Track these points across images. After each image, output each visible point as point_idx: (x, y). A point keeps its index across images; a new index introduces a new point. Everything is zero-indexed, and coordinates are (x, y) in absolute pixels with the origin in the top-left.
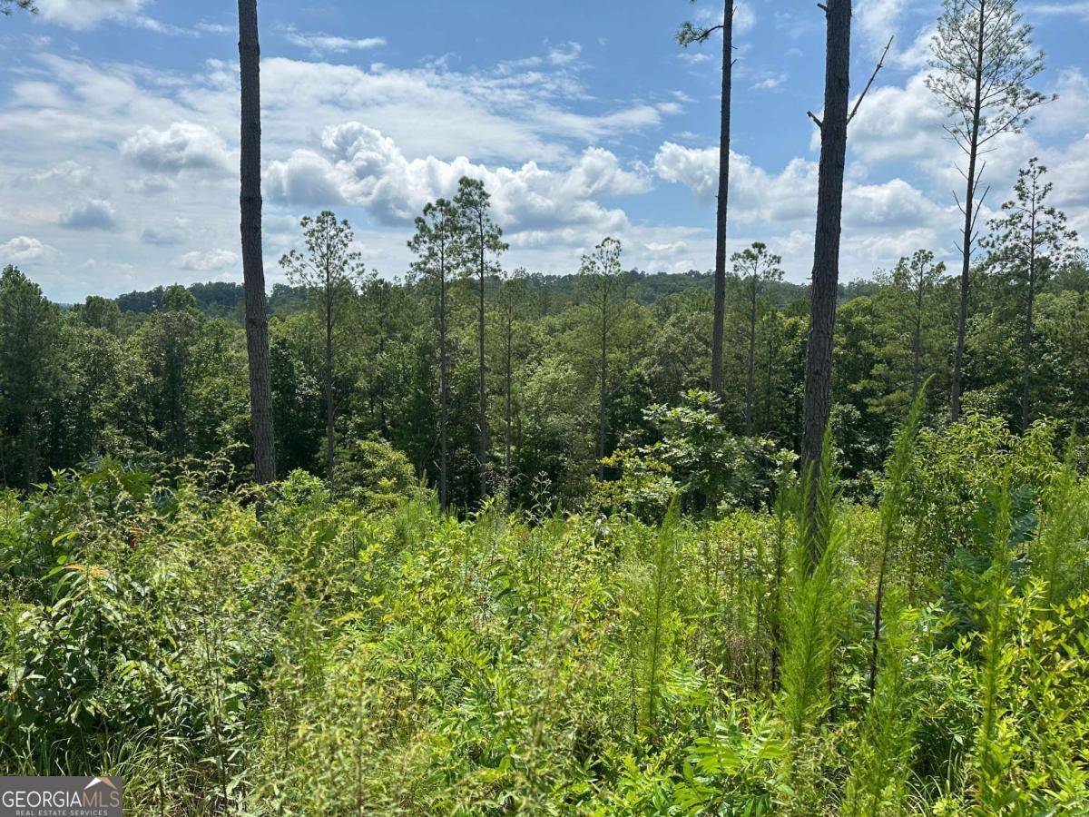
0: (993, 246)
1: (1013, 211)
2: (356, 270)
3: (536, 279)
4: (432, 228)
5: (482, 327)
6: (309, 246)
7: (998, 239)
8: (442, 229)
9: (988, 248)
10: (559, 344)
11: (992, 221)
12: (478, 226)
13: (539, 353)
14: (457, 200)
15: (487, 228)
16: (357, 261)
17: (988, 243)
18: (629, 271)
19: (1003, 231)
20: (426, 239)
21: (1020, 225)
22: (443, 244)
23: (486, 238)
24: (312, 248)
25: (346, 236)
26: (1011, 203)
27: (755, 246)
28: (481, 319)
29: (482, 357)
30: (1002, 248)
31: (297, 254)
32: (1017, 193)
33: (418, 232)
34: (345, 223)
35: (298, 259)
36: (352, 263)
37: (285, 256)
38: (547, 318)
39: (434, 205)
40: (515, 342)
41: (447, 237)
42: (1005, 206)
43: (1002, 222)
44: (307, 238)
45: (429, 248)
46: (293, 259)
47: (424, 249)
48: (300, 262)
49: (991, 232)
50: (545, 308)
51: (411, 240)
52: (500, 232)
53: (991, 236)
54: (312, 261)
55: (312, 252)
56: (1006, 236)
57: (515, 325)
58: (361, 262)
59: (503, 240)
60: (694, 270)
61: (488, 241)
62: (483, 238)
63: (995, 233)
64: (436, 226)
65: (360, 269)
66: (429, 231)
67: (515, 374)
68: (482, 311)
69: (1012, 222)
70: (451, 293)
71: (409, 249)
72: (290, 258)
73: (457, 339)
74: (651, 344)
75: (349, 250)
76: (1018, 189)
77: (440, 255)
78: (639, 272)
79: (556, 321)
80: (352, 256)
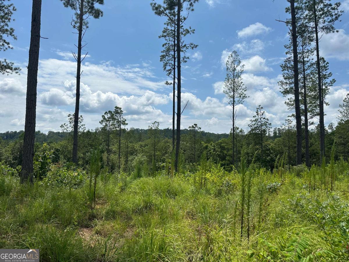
0: (252, 126)
1: (256, 118)
2: (83, 129)
3: (137, 130)
4: (107, 118)
5: (120, 145)
6: (70, 122)
7: (253, 125)
8: (110, 118)
9: (251, 127)
10: (143, 150)
11: (251, 120)
12: (120, 119)
13: (137, 153)
14: (114, 112)
15: (122, 119)
16: (84, 127)
17: (250, 126)
18: (166, 128)
19: (254, 123)
20: (105, 121)
21: (258, 121)
22: (110, 122)
23: (122, 122)
24: (70, 123)
25: (81, 120)
26: (255, 116)
27: (195, 125)
28: (120, 143)
29: (119, 154)
30: (254, 127)
31: (66, 125)
32: (256, 113)
33: (103, 119)
34: (81, 116)
35: (66, 126)
36: (82, 127)
37: (62, 125)
38: (140, 143)
39: (108, 112)
40: (129, 149)
41: (111, 121)
42: (254, 117)
43: (254, 120)
44: (69, 120)
45: (106, 123)
46: (64, 126)
47: (104, 124)
48: (66, 127)
49: (251, 123)
50: (140, 139)
51: (101, 121)
52: (126, 120)
53: (251, 124)
54: (70, 126)
55: (70, 124)
56: (255, 124)
57: (130, 145)
58: (85, 127)
59: (126, 122)
60: (186, 129)
61: (122, 123)
62: (121, 122)
63: (252, 123)
64: (108, 118)
65: (84, 129)
66: (106, 119)
67: (129, 159)
68: (120, 141)
69: (256, 120)
70: (111, 136)
71: (100, 123)
72: (63, 125)
73: (112, 149)
74: (168, 150)
75: (82, 124)
76: (257, 112)
77: (109, 125)
78: (170, 129)
79: (143, 143)
80: (82, 125)
